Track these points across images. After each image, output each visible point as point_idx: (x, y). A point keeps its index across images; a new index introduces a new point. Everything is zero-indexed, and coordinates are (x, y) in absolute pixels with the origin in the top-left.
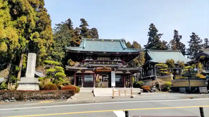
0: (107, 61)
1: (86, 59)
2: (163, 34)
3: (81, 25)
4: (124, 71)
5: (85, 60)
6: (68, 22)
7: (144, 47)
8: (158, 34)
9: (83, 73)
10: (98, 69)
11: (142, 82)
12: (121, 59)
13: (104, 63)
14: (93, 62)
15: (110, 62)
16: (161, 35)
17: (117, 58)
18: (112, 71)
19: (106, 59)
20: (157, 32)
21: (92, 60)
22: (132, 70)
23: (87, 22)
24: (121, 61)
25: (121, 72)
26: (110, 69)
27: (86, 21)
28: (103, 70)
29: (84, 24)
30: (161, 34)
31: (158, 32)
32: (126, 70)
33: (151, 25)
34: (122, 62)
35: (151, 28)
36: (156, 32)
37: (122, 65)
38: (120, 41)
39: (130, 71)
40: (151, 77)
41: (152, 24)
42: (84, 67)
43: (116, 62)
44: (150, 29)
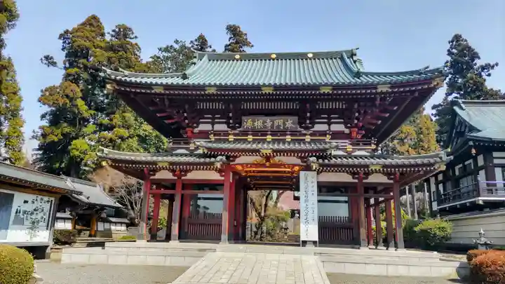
0: (284, 133)
1: (201, 125)
2: (497, 64)
3: (228, 43)
4: (360, 171)
5: (196, 130)
6: (196, 43)
7: (434, 112)
8: (478, 65)
9: (179, 178)
10: (242, 165)
11: (444, 224)
12: (345, 124)
13: (269, 138)
14: (225, 135)
15: (293, 133)
16: (493, 67)
17: (329, 118)
18: (302, 174)
19: (279, 121)
20: (477, 61)
21: (223, 127)
22: (398, 166)
23: (246, 34)
24: (347, 131)
25: (346, 178)
26: (294, 165)
27: (244, 32)
28: (264, 165)
29: (237, 43)
30: (489, 65)
31: (479, 58)
32: (367, 166)
33: (452, 42)
34: (348, 136)
35: (454, 51)
36: (473, 60)
37: (350, 148)
38: (342, 59)
39: (387, 170)
40: (481, 202)
41: (457, 38)
42: (186, 155)
43: (324, 134)
44: (450, 53)
